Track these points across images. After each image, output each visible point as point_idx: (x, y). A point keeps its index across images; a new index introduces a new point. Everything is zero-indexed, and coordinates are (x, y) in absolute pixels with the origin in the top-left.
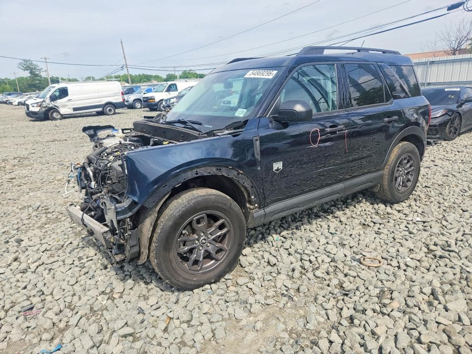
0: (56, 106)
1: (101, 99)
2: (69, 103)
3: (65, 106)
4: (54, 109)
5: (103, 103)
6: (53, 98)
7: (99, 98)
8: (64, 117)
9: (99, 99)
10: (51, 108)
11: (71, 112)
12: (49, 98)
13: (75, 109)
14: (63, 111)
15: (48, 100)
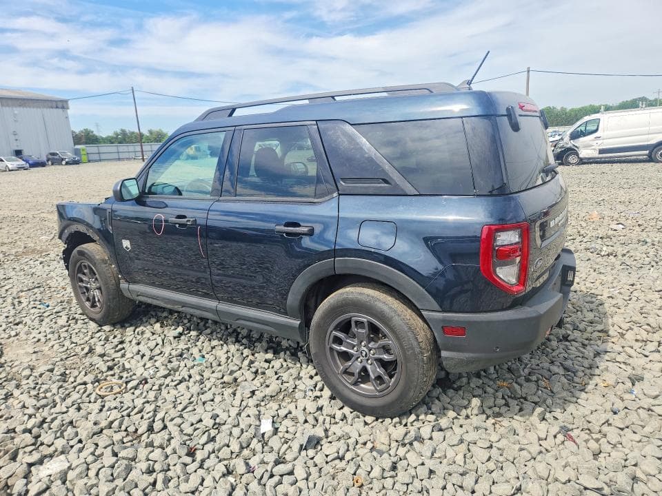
0: (576, 147)
1: (650, 136)
2: (597, 141)
3: (588, 147)
4: (572, 151)
5: (654, 142)
6: (575, 136)
7: (649, 134)
8: (582, 162)
9: (647, 136)
10: (570, 149)
11: (595, 154)
12: (569, 135)
13: (601, 151)
14: (584, 153)
15: (567, 139)
